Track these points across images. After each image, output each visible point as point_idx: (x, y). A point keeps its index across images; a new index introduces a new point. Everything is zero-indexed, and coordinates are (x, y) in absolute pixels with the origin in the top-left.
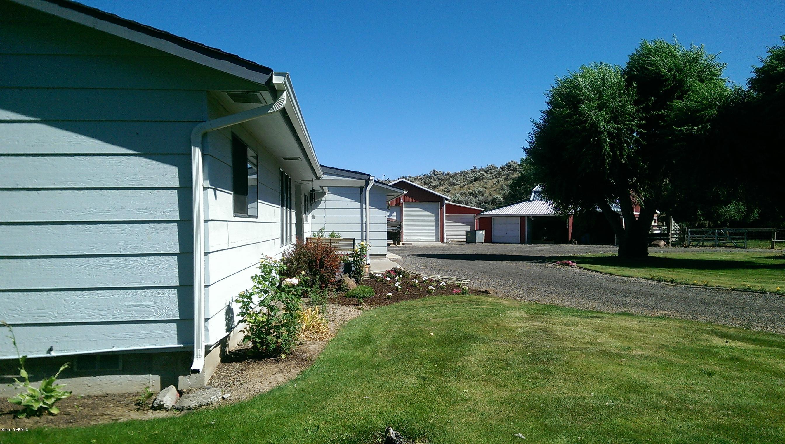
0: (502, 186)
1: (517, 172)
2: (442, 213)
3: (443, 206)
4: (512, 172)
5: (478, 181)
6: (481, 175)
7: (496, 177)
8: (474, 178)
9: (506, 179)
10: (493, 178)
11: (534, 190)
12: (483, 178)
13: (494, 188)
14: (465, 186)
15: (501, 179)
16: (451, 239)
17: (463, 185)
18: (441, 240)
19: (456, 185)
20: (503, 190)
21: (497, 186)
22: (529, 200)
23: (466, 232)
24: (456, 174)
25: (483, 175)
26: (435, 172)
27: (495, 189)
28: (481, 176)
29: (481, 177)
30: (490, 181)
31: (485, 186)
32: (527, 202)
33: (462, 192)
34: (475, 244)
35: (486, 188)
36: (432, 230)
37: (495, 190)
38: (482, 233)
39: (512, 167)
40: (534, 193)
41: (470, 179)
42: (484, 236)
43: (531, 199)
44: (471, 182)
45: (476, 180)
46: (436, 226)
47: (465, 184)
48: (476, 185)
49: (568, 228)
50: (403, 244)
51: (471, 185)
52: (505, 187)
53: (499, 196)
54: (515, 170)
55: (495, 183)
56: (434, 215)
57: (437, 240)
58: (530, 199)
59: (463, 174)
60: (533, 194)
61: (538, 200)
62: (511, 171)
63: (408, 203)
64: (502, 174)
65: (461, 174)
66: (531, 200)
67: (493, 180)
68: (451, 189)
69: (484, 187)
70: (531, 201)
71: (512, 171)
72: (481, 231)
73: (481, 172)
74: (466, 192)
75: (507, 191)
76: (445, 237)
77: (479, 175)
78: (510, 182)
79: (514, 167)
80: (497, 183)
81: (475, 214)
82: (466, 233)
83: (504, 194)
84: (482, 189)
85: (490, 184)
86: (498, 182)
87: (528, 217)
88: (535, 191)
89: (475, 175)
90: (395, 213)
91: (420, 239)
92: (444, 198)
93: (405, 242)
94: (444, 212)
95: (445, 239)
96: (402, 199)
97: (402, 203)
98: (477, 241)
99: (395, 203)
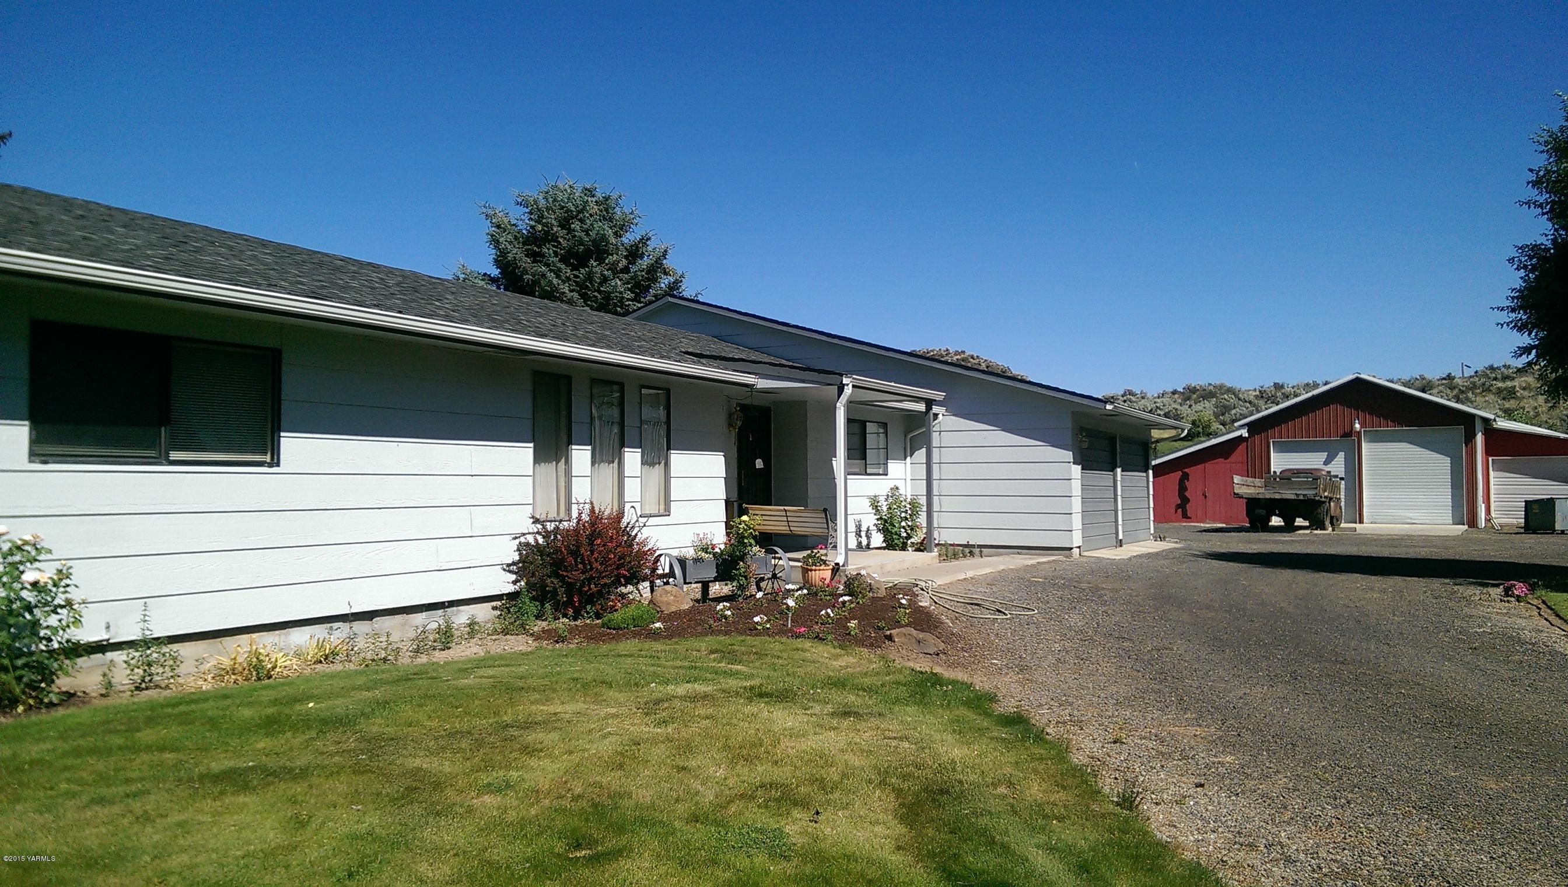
2: (1472, 455)
3: (1475, 435)
18: (1468, 519)
23: (1526, 501)
34: (1553, 533)
36: (1445, 497)
46: (1455, 486)
50: (1335, 530)
56: (1448, 460)
57: (1458, 522)
63: (1375, 430)
76: (1482, 513)
82: (1526, 507)
90: (1341, 457)
91: (1411, 519)
92: (1476, 417)
93: (1364, 525)
94: (1476, 452)
95: (1481, 518)
96: (1357, 421)
97: (1358, 430)
98: (1558, 527)
99: (1340, 432)
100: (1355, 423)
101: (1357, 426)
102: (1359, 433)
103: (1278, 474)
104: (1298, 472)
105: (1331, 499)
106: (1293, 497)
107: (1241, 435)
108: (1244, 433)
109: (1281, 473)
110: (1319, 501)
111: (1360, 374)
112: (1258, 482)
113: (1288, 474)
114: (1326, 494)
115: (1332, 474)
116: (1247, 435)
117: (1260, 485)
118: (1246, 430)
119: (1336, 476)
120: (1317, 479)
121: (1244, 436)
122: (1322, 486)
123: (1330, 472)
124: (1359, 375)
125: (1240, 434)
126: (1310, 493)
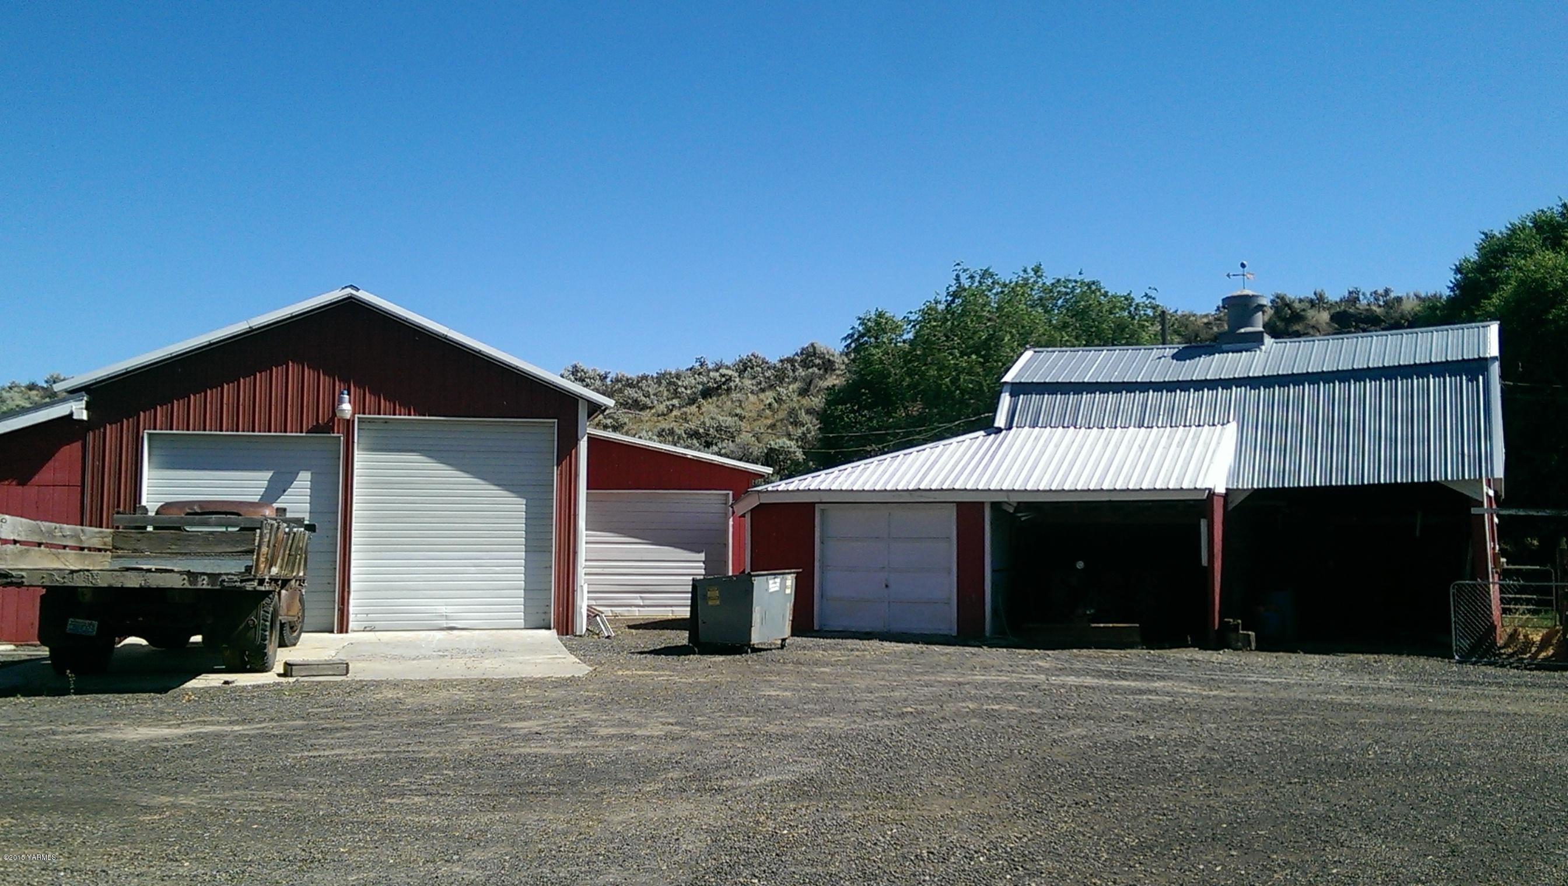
0: (792, 412)
1: (838, 372)
2: (571, 478)
4: (821, 372)
5: (715, 398)
6: (723, 379)
7: (771, 387)
8: (701, 387)
9: (804, 392)
10: (763, 390)
11: (1008, 378)
12: (729, 390)
13: (766, 418)
14: (671, 411)
15: (789, 390)
16: (613, 609)
17: (667, 407)
18: (556, 615)
19: (644, 407)
20: (796, 424)
21: (774, 412)
22: (989, 427)
23: (692, 579)
24: (645, 378)
25: (730, 379)
26: (577, 371)
27: (769, 422)
28: (724, 384)
29: (725, 387)
30: (752, 398)
31: (738, 411)
32: (982, 433)
33: (663, 430)
34: (747, 652)
35: (741, 418)
37: (773, 426)
38: (783, 586)
39: (819, 358)
40: (1011, 395)
41: (689, 392)
42: (790, 605)
43: (1000, 421)
44: (692, 401)
45: (707, 393)
46: (535, 545)
47: (673, 406)
48: (709, 406)
49: (1205, 562)
50: (289, 669)
51: (694, 408)
52: (804, 417)
53: (784, 442)
54: (828, 366)
55: (770, 404)
57: (536, 623)
58: (993, 420)
59: (669, 381)
60: (1005, 400)
61: (1034, 425)
62: (816, 370)
63: (386, 421)
64: (788, 377)
65: (659, 379)
66: (996, 425)
67: (762, 396)
68: (626, 420)
69: (737, 415)
70: (999, 430)
71: (819, 369)
72: (778, 580)
73: (723, 371)
74: (676, 429)
75: (812, 426)
76: (583, 603)
77: (718, 379)
78: (817, 401)
79: (827, 357)
80: (776, 405)
81: (731, 493)
83: (803, 438)
84: (730, 421)
85: (751, 407)
86: (779, 400)
87: (996, 506)
88: (1013, 384)
89: (705, 380)
90: (304, 480)
91: (447, 618)
92: (580, 401)
93: (350, 636)
94: (577, 475)
95: (581, 613)
96: (346, 397)
97: (348, 416)
98: (756, 639)
99: (308, 422)
100: (341, 402)
101: (347, 407)
102: (349, 423)
103: (152, 514)
104: (205, 511)
105: (285, 582)
106: (177, 582)
107: (71, 414)
108: (79, 410)
109: (157, 513)
110: (255, 591)
111: (357, 290)
112: (92, 536)
113: (176, 515)
114: (275, 570)
115: (288, 515)
116: (84, 416)
117: (96, 542)
118: (83, 404)
119: (299, 522)
120: (254, 529)
121: (75, 417)
122: (264, 549)
123: (285, 510)
124: (354, 292)
125: (67, 413)
126: (231, 567)
